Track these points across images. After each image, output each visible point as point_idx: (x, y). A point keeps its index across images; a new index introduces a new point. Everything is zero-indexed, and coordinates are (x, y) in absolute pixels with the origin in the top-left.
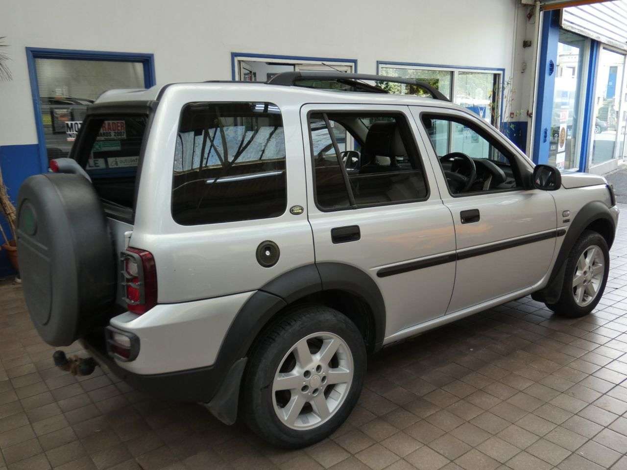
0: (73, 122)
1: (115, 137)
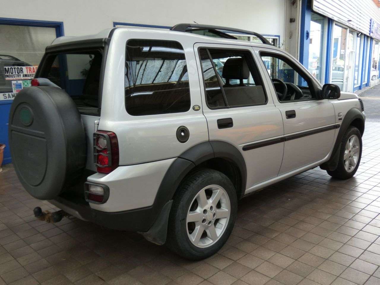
0: (10, 67)
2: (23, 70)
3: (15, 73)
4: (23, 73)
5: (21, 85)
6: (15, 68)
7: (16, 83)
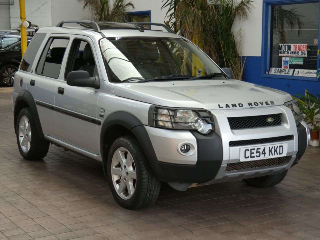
0: (283, 44)
1: (301, 55)
2: (291, 48)
3: (286, 50)
4: (291, 50)
5: (288, 62)
6: (286, 45)
7: (285, 59)
